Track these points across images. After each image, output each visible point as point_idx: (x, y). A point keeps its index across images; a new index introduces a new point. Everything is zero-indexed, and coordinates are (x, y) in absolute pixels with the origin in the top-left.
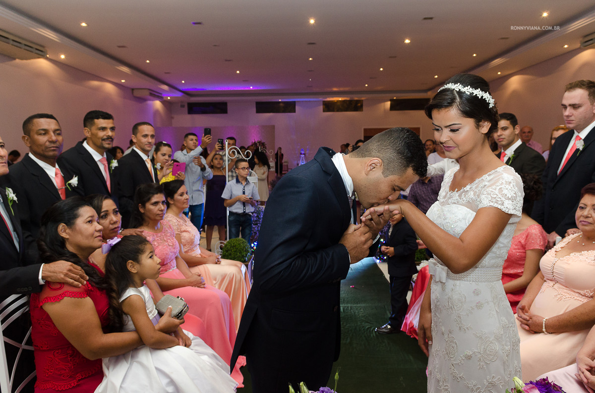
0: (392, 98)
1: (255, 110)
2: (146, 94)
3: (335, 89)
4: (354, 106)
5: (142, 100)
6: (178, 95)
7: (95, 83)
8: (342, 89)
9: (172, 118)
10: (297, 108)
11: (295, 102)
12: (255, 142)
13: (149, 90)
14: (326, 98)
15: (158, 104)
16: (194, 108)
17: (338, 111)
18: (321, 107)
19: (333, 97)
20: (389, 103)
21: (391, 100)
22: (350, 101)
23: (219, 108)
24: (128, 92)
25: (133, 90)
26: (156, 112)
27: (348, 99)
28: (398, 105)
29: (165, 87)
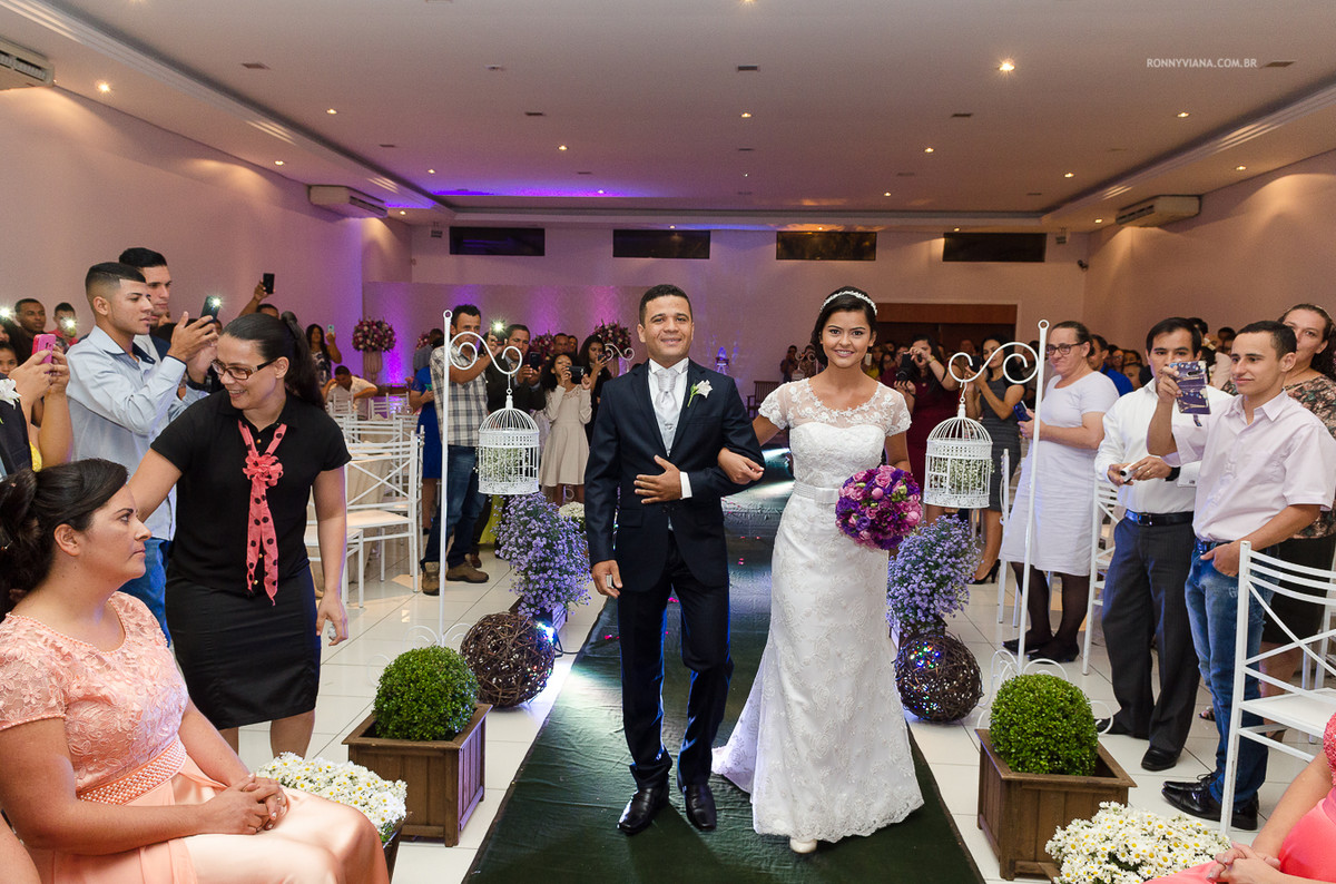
0: (950, 231)
1: (611, 248)
2: (339, 198)
3: (808, 203)
4: (856, 246)
5: (333, 214)
6: (423, 204)
7: (211, 165)
8: (825, 203)
9: (412, 262)
10: (713, 246)
11: (709, 232)
12: (603, 327)
13: (349, 188)
14: (785, 225)
15: (375, 227)
16: (466, 241)
17: (813, 258)
18: (773, 248)
19: (801, 223)
20: (941, 242)
21: (946, 235)
22: (845, 235)
23: (525, 241)
24: (296, 191)
25: (310, 187)
26: (372, 246)
27: (840, 229)
28: (964, 248)
29: (388, 184)
